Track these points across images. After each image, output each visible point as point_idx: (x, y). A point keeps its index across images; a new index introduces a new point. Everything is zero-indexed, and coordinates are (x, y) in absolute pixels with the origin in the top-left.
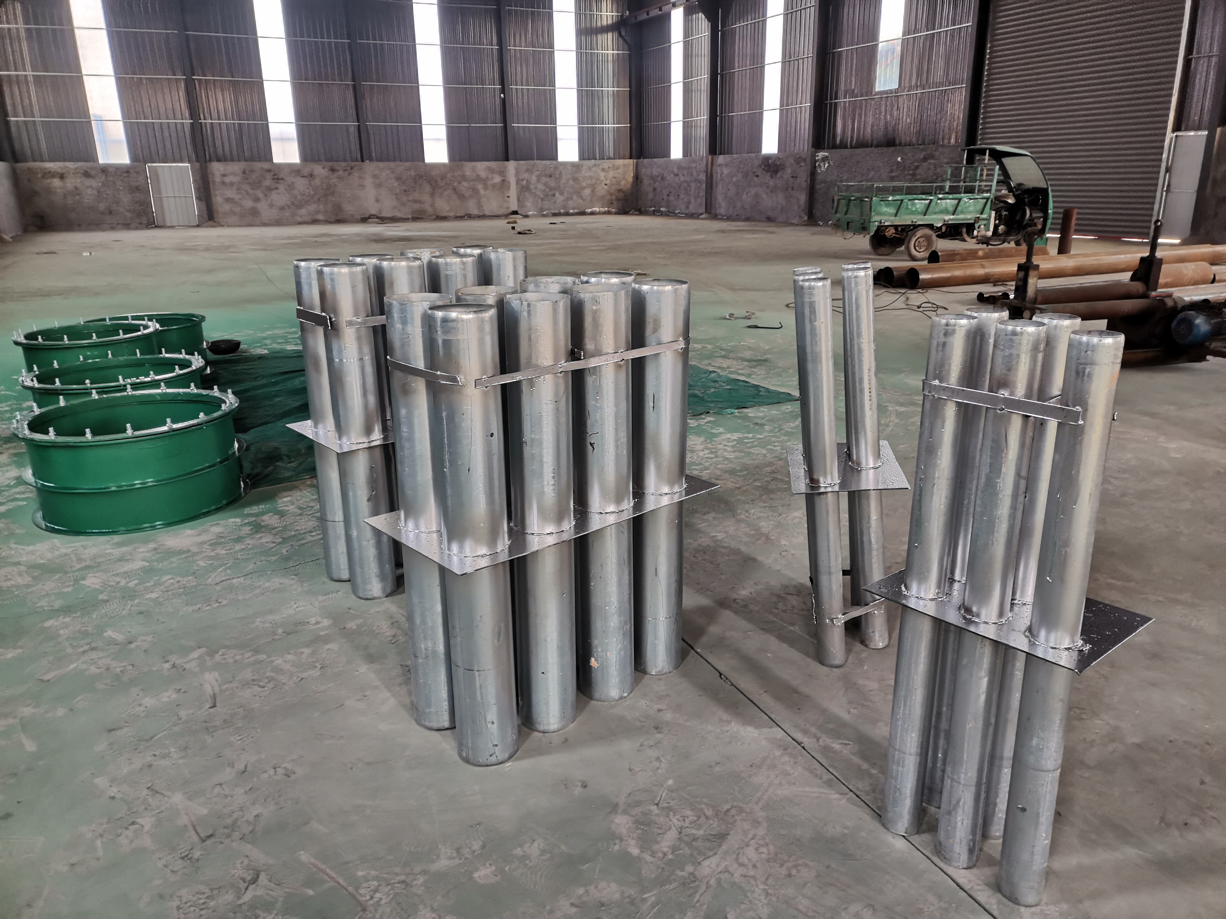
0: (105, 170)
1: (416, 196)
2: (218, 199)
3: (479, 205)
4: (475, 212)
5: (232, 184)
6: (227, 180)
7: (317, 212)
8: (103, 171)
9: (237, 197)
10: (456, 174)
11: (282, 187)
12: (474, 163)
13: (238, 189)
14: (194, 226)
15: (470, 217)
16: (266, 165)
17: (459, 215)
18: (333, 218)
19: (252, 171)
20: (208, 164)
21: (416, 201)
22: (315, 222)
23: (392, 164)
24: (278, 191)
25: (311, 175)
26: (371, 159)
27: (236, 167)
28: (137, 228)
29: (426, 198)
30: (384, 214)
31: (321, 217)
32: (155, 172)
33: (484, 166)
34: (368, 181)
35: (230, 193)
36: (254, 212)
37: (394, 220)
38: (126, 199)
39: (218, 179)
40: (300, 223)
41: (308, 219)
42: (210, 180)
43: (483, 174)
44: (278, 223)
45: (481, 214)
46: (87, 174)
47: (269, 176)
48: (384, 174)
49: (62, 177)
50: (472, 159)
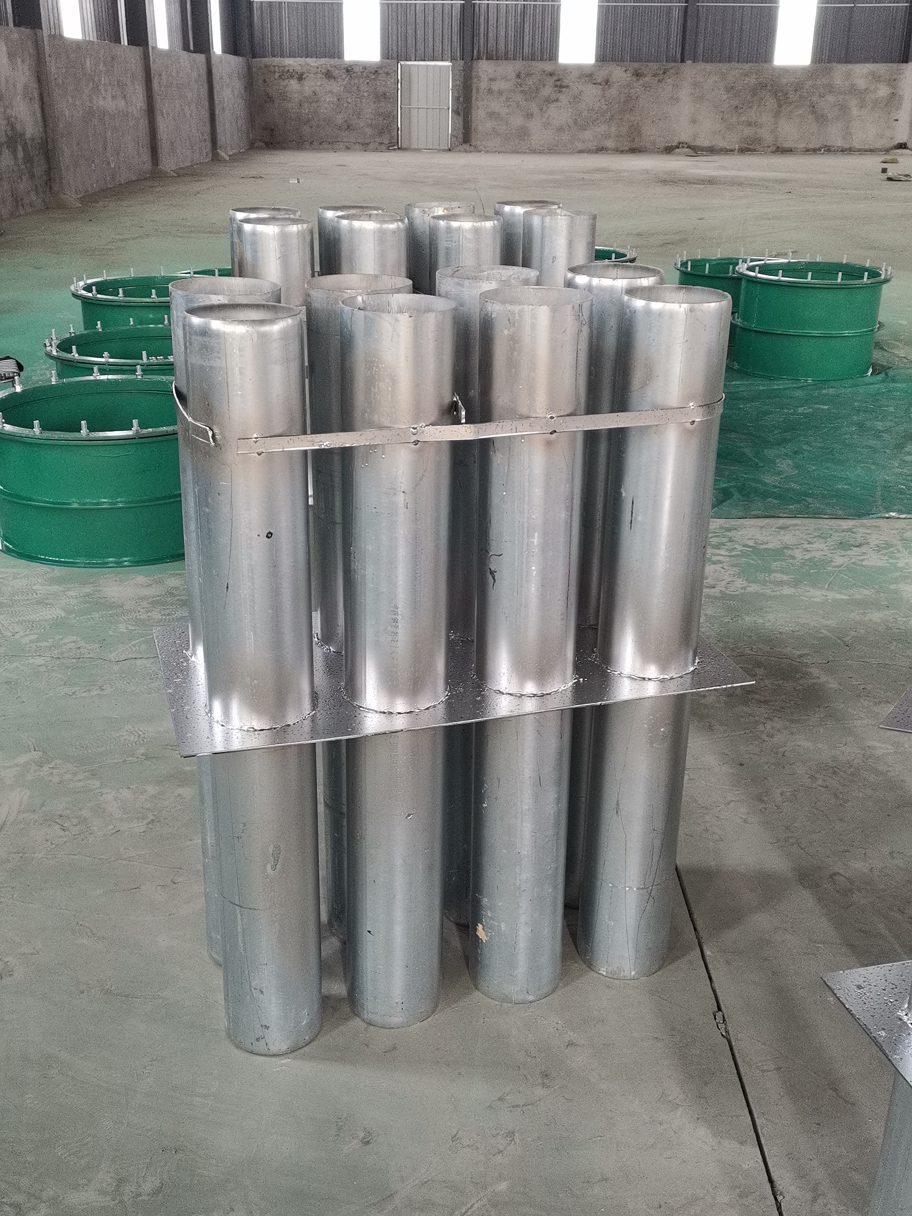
0: (349, 69)
1: (752, 115)
2: (479, 114)
3: (847, 133)
4: (839, 143)
5: (500, 93)
6: (496, 86)
7: (607, 137)
8: (348, 71)
9: (504, 111)
10: (818, 82)
11: (564, 98)
12: (850, 66)
13: (508, 99)
14: (444, 150)
15: (828, 150)
16: (548, 67)
17: (811, 146)
18: (626, 146)
19: (529, 75)
20: (475, 63)
21: (750, 124)
22: (601, 150)
23: (724, 67)
24: (560, 104)
25: (607, 82)
26: (695, 60)
27: (509, 68)
28: (376, 150)
29: (766, 119)
30: (699, 142)
31: (610, 143)
32: (408, 74)
33: (865, 71)
34: (685, 93)
35: (496, 105)
36: (523, 133)
37: (712, 151)
38: (369, 109)
39: (484, 85)
40: (581, 152)
41: (592, 146)
42: (474, 86)
43: (861, 83)
44: (551, 150)
45: (847, 146)
46: (329, 75)
47: (550, 81)
48: (710, 81)
49: (300, 78)
50: (847, 59)
